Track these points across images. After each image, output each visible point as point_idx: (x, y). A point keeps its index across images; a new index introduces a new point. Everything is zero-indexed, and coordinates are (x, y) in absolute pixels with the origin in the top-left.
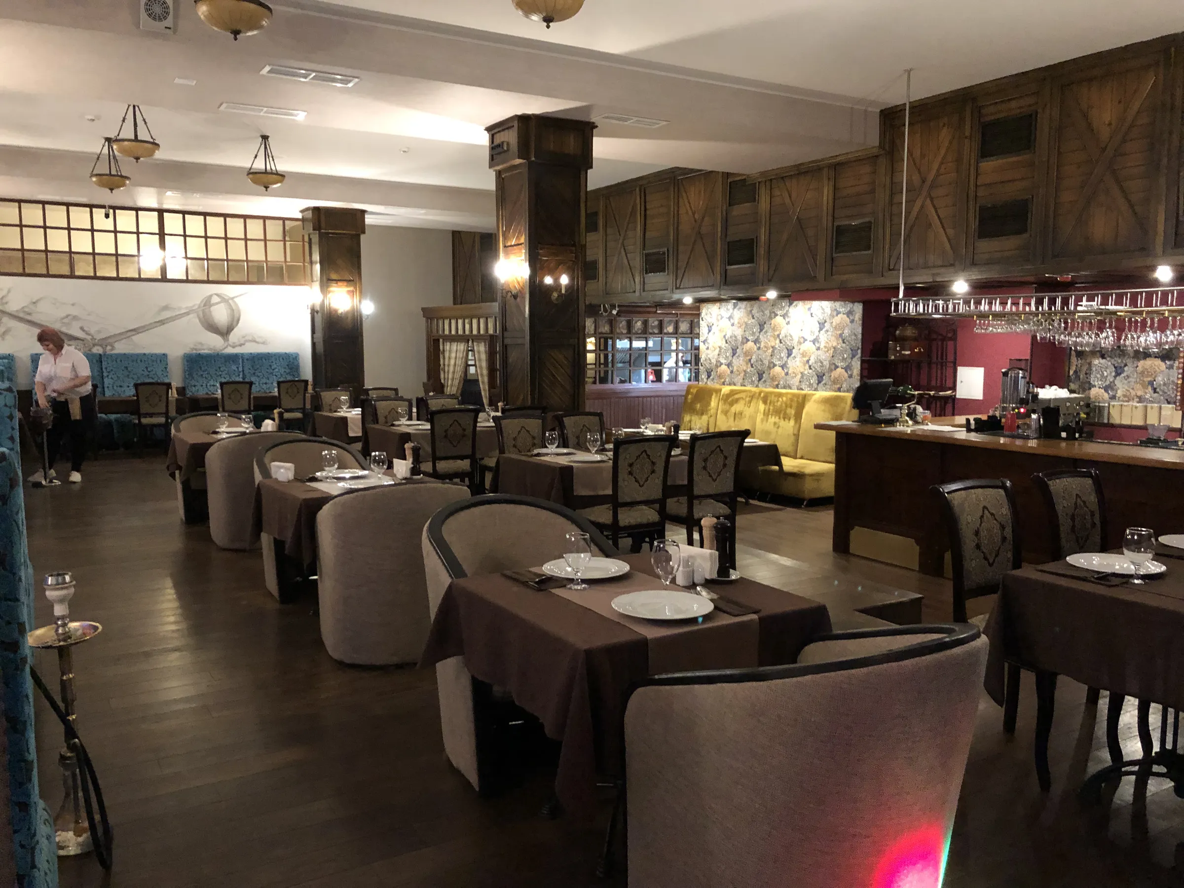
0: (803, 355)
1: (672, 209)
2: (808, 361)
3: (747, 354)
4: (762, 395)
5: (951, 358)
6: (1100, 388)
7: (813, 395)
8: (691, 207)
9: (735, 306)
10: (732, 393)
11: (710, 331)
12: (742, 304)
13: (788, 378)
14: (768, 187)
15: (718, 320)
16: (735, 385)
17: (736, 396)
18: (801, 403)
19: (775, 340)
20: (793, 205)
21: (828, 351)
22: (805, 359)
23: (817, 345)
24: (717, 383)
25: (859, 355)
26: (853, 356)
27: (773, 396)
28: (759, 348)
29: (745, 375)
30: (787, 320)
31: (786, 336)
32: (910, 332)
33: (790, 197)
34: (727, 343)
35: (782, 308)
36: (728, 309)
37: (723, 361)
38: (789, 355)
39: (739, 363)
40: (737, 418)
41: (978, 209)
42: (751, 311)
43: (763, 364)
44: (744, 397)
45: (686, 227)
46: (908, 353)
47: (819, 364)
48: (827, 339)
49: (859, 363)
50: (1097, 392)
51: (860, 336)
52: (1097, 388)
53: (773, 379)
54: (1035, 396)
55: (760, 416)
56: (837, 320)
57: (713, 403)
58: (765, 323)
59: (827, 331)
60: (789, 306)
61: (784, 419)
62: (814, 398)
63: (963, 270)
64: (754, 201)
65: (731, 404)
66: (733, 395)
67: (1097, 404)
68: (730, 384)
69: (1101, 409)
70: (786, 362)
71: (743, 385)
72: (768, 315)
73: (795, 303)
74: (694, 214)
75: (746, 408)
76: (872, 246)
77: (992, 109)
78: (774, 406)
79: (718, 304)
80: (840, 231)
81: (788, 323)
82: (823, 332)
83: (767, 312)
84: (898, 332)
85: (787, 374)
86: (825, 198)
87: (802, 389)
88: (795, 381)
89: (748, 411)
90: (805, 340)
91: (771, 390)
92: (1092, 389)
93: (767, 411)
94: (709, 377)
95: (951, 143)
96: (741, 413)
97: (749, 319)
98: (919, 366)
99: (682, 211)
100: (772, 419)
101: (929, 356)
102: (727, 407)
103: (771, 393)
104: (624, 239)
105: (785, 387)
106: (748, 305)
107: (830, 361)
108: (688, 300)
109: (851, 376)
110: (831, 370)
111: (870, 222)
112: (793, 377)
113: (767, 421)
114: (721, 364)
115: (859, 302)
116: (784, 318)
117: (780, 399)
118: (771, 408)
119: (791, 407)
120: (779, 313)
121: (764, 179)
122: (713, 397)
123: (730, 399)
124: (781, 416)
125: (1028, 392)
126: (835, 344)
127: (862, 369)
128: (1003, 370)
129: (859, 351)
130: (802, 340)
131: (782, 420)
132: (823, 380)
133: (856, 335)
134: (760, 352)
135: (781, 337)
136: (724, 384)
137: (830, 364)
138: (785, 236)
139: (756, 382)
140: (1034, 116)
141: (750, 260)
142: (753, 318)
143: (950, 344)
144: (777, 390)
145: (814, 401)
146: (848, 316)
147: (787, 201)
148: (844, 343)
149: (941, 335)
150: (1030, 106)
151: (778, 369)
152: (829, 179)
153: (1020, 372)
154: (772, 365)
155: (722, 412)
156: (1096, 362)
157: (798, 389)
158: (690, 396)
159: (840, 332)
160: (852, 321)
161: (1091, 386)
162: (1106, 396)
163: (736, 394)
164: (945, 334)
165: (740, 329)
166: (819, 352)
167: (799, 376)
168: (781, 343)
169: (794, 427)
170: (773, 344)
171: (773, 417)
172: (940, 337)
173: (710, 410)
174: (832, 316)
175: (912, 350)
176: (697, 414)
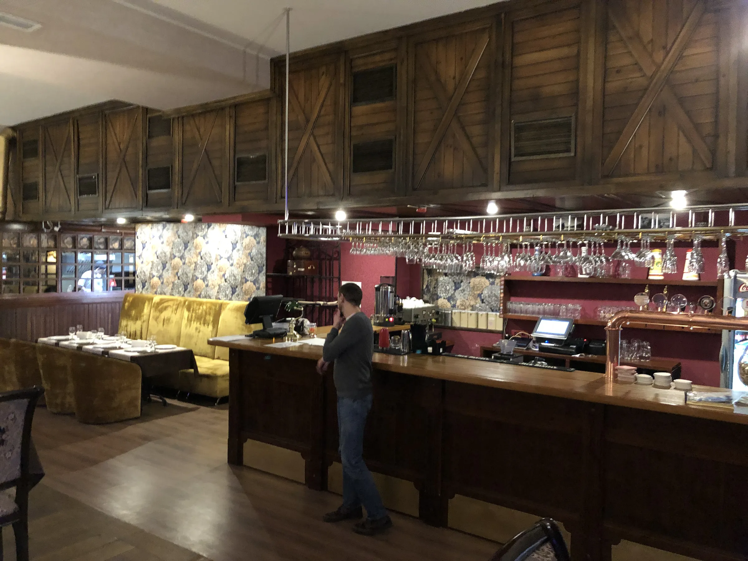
0: (220, 270)
1: (101, 140)
2: (224, 275)
3: (174, 268)
4: (187, 303)
5: (336, 274)
6: (444, 298)
7: (228, 304)
8: (117, 139)
9: (164, 227)
10: (162, 301)
11: (144, 248)
12: (170, 226)
13: (208, 289)
14: (180, 122)
15: (151, 239)
16: (165, 294)
17: (166, 304)
18: (218, 311)
19: (197, 256)
20: (201, 139)
21: (240, 267)
22: (222, 273)
23: (231, 262)
24: (151, 292)
25: (264, 271)
26: (260, 272)
27: (195, 305)
28: (184, 264)
29: (173, 286)
30: (206, 240)
31: (205, 254)
32: (304, 252)
33: (199, 132)
34: (158, 258)
35: (202, 229)
36: (158, 230)
37: (155, 273)
38: (209, 269)
39: (168, 275)
40: (165, 323)
41: (352, 147)
42: (177, 232)
43: (187, 277)
44: (172, 305)
45: (113, 155)
46: (303, 270)
47: (233, 278)
48: (239, 257)
49: (264, 277)
50: (442, 302)
51: (265, 255)
52: (442, 299)
53: (196, 290)
54: (400, 307)
55: (185, 322)
56: (247, 241)
57: (146, 310)
58: (189, 242)
59: (239, 250)
60: (208, 228)
61: (204, 324)
62: (228, 307)
63: (342, 199)
64: (169, 134)
65: (161, 311)
66: (163, 303)
67: (444, 311)
68: (161, 294)
69: (446, 315)
70: (206, 276)
71: (172, 294)
72: (191, 235)
73: (213, 225)
74: (119, 144)
75: (173, 315)
76: (267, 176)
77: (360, 62)
78: (196, 313)
79: (150, 225)
80: (240, 163)
81: (207, 243)
82: (235, 251)
83: (190, 234)
84: (294, 252)
85: (207, 286)
86: (227, 133)
87: (220, 299)
88: (214, 292)
89: (175, 318)
90: (221, 258)
91: (194, 299)
92: (439, 300)
93: (190, 317)
94: (143, 287)
95: (329, 89)
96: (169, 319)
97: (176, 239)
98: (313, 282)
99: (109, 141)
100: (195, 325)
101: (320, 273)
102: (157, 314)
103: (194, 302)
104: (61, 164)
105: (205, 297)
106: (175, 227)
107: (241, 276)
108: (121, 221)
109: (258, 288)
110: (242, 283)
111: (265, 156)
112: (212, 289)
113: (190, 326)
114: (153, 276)
115: (263, 226)
116: (204, 238)
117: (201, 307)
118: (194, 315)
119: (210, 314)
120: (200, 234)
121: (177, 116)
122: (146, 304)
123: (160, 307)
124: (202, 322)
125: (395, 304)
126: (245, 261)
127: (267, 282)
128: (376, 286)
129: (264, 268)
130: (219, 258)
131: (202, 325)
132: (235, 292)
133: (261, 254)
134: (185, 266)
135: (202, 255)
136: (156, 293)
137: (241, 278)
138: (195, 166)
139: (182, 292)
140: (394, 69)
141: (167, 186)
142: (179, 238)
143: (335, 263)
144: (199, 299)
145: (229, 309)
146: (255, 238)
147: (197, 136)
148: (252, 260)
149: (329, 255)
150: (391, 59)
151: (199, 281)
152: (230, 117)
153: (389, 287)
154: (195, 278)
155: (153, 317)
156: (441, 279)
157: (216, 299)
158: (127, 304)
159: (249, 251)
160: (258, 243)
161: (438, 298)
162: (449, 305)
163: (165, 302)
164: (331, 254)
165: (168, 247)
166: (233, 268)
167: (217, 288)
168: (202, 259)
169: (212, 332)
170: (195, 260)
171: (195, 323)
172: (327, 257)
173: (143, 316)
174: (242, 238)
175: (306, 268)
176: (132, 320)
